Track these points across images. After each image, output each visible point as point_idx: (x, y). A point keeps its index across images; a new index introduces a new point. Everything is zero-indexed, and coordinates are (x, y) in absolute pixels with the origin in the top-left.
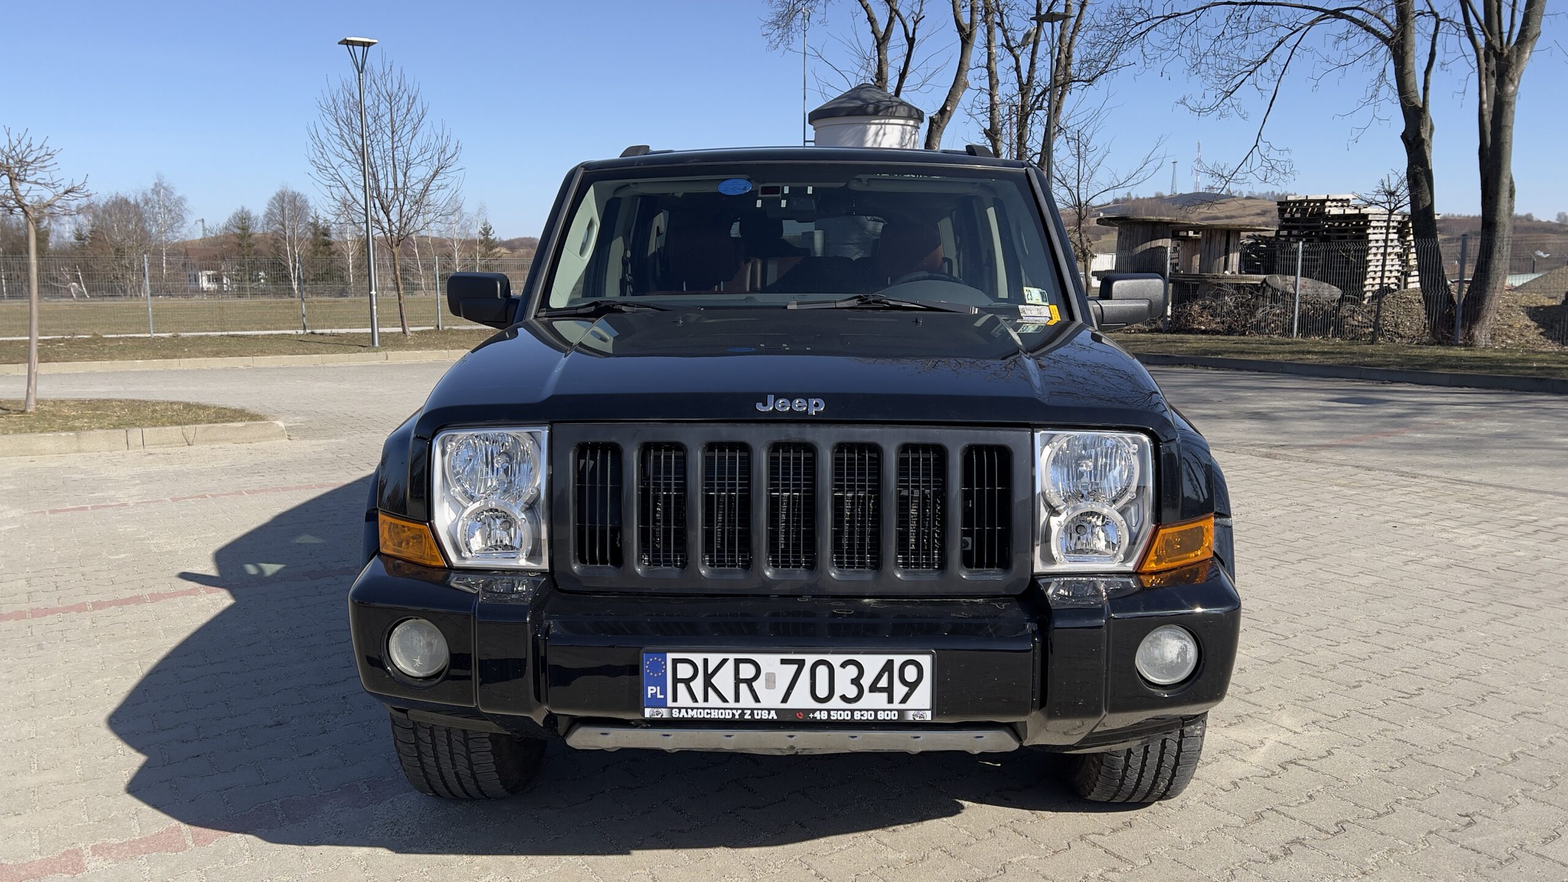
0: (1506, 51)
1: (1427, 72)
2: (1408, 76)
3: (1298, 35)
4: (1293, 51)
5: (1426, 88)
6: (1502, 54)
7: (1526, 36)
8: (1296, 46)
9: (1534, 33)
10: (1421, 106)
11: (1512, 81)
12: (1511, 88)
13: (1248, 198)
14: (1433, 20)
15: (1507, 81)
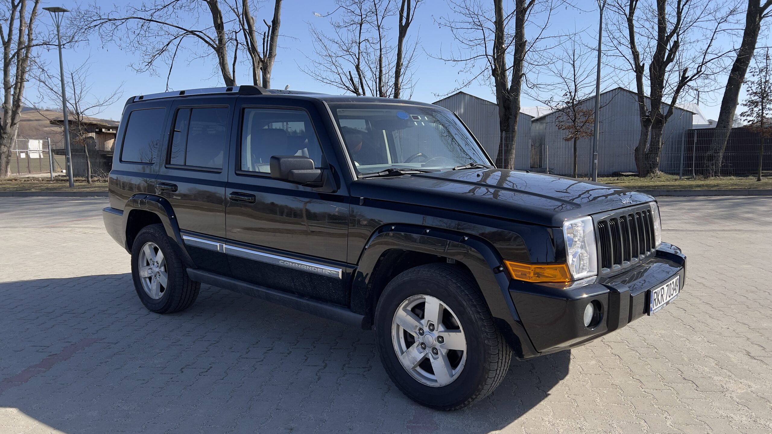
0: (265, 60)
1: (234, 65)
2: (226, 65)
3: (178, 39)
4: (177, 47)
5: (234, 72)
6: (264, 61)
7: (272, 55)
8: (178, 45)
9: (274, 54)
10: (232, 79)
11: (269, 72)
12: (269, 76)
13: (47, 110)
14: (235, 43)
15: (267, 72)
